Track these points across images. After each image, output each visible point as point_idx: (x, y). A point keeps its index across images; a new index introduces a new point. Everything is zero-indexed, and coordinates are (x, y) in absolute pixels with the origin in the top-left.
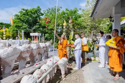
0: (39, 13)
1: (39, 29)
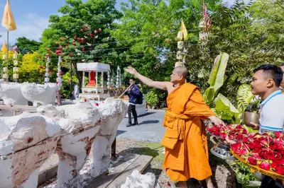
0: (109, 10)
1: (110, 54)
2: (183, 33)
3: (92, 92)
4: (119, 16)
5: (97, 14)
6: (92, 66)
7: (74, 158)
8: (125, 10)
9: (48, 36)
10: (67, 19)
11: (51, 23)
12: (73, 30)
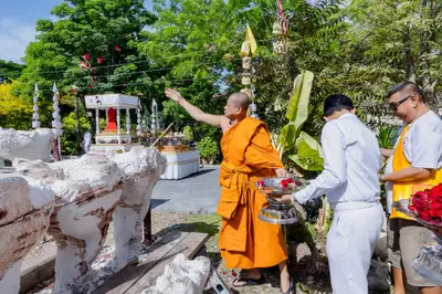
0: (135, 11)
1: (139, 80)
2: (250, 45)
3: (113, 142)
4: (152, 20)
5: (116, 16)
6: (110, 100)
7: (82, 244)
8: (159, 11)
9: (36, 54)
10: (65, 25)
11: (39, 33)
12: (77, 44)
